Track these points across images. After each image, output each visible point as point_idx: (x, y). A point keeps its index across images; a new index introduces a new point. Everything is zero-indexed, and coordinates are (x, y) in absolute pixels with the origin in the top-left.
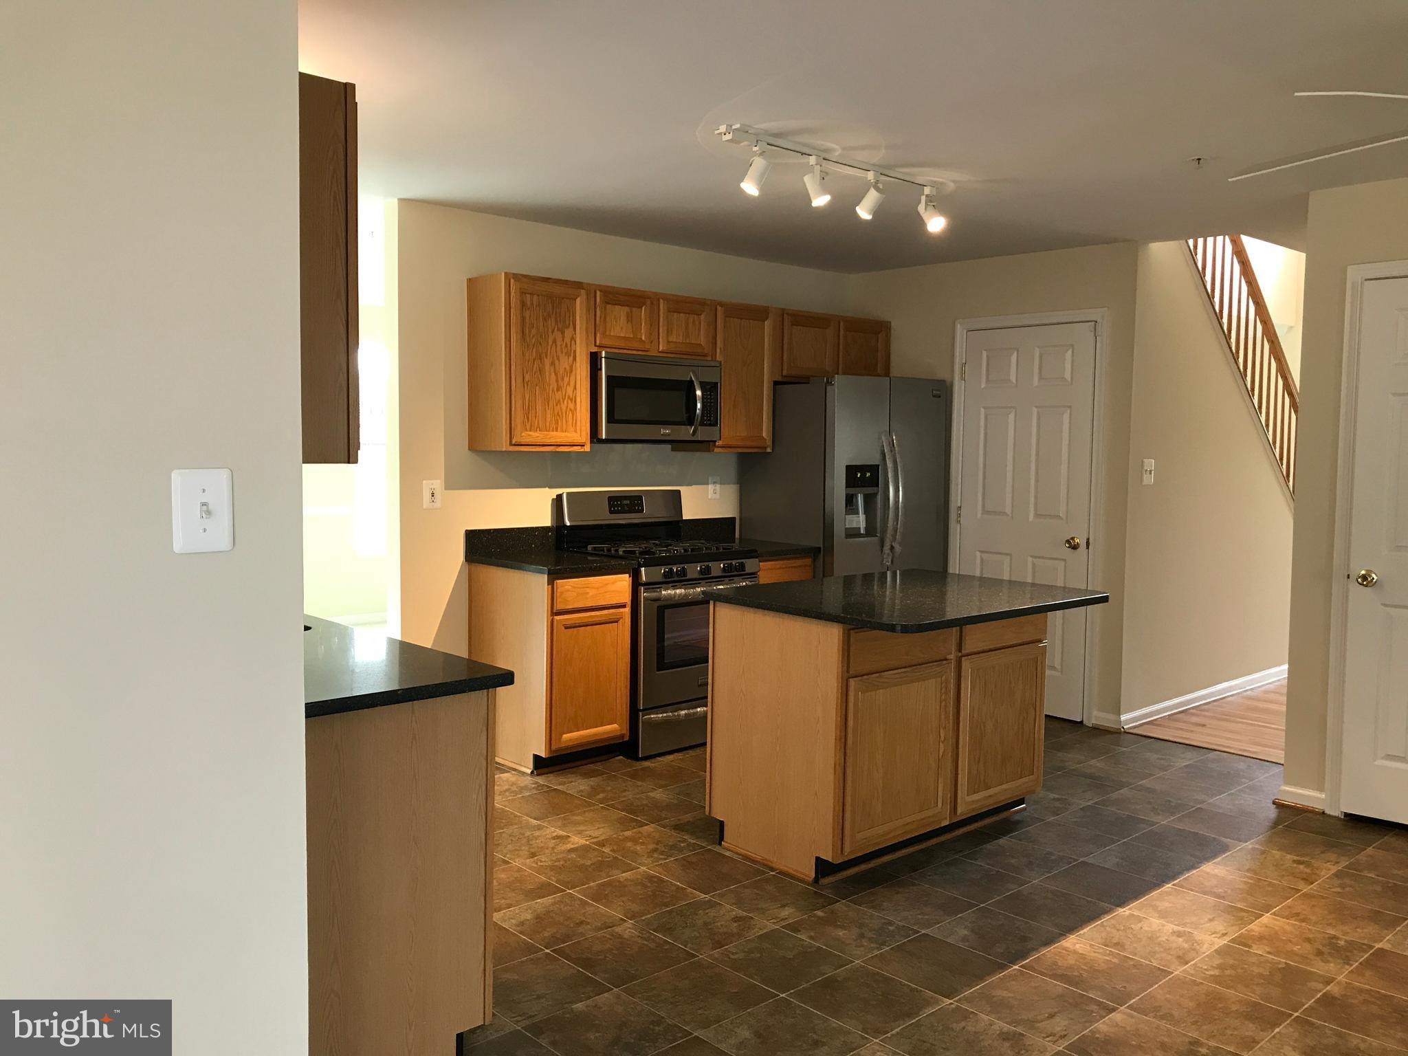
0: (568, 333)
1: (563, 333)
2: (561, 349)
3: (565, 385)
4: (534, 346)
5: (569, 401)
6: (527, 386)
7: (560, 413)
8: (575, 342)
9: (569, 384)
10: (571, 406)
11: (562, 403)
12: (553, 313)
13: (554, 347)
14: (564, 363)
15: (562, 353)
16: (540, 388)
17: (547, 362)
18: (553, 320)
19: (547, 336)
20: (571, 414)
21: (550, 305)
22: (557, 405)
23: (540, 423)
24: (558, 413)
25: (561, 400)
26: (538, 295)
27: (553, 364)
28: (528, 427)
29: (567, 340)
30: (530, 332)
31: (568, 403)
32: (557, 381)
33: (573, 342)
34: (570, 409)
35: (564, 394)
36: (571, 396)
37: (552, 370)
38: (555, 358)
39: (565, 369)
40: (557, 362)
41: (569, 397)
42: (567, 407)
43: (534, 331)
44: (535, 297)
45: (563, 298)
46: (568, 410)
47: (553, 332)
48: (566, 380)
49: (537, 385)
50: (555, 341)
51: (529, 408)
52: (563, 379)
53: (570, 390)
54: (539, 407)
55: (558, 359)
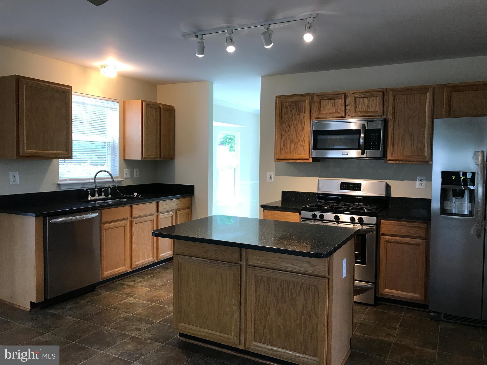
0: (302, 115)
1: (299, 115)
2: (299, 121)
3: (300, 136)
4: (286, 122)
5: (302, 142)
6: (283, 137)
7: (297, 147)
8: (305, 118)
9: (302, 135)
10: (303, 144)
11: (298, 143)
12: (295, 108)
13: (295, 121)
14: (300, 127)
15: (299, 123)
16: (288, 138)
17: (292, 127)
18: (295, 111)
19: (292, 117)
20: (302, 147)
21: (294, 105)
22: (296, 144)
23: (288, 150)
24: (296, 147)
25: (298, 142)
26: (289, 102)
27: (295, 127)
28: (283, 153)
29: (302, 117)
30: (285, 117)
31: (301, 143)
32: (296, 134)
33: (304, 118)
34: (302, 145)
35: (299, 139)
36: (303, 140)
37: (294, 130)
38: (296, 125)
39: (300, 129)
40: (296, 127)
41: (301, 140)
42: (301, 145)
43: (286, 116)
44: (287, 103)
45: (300, 101)
46: (301, 146)
47: (295, 115)
48: (301, 134)
49: (287, 137)
50: (296, 119)
51: (283, 145)
52: (299, 134)
53: (302, 138)
54: (288, 145)
55: (297, 125)
